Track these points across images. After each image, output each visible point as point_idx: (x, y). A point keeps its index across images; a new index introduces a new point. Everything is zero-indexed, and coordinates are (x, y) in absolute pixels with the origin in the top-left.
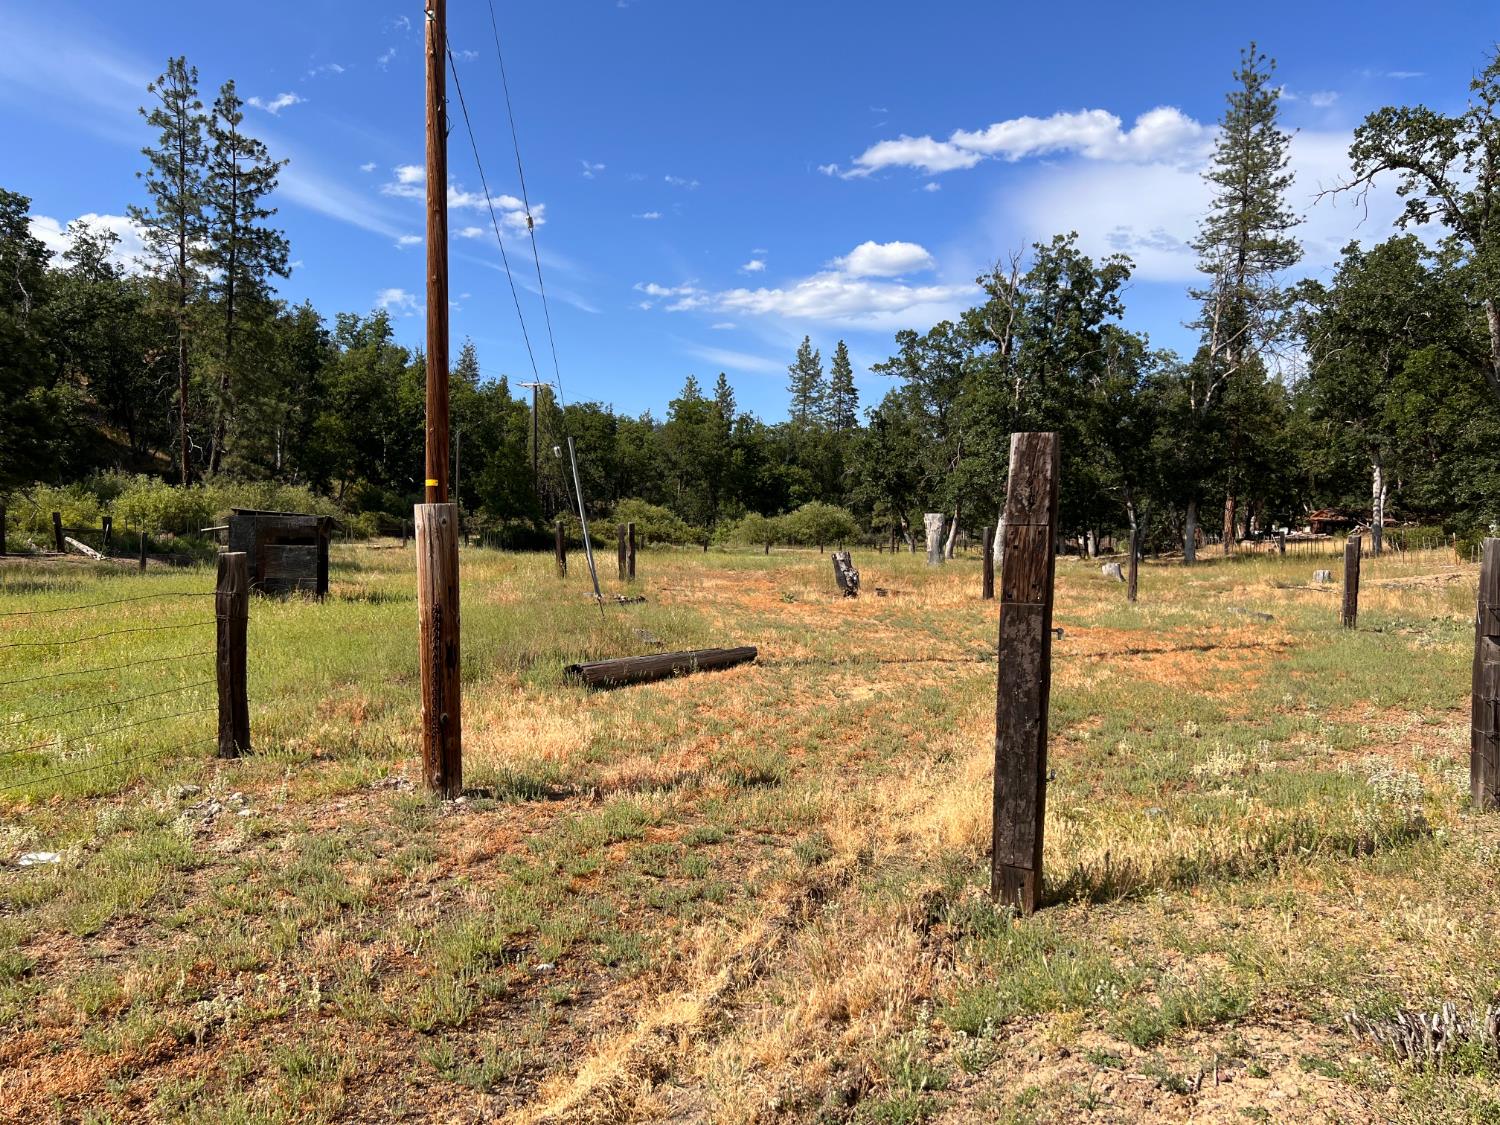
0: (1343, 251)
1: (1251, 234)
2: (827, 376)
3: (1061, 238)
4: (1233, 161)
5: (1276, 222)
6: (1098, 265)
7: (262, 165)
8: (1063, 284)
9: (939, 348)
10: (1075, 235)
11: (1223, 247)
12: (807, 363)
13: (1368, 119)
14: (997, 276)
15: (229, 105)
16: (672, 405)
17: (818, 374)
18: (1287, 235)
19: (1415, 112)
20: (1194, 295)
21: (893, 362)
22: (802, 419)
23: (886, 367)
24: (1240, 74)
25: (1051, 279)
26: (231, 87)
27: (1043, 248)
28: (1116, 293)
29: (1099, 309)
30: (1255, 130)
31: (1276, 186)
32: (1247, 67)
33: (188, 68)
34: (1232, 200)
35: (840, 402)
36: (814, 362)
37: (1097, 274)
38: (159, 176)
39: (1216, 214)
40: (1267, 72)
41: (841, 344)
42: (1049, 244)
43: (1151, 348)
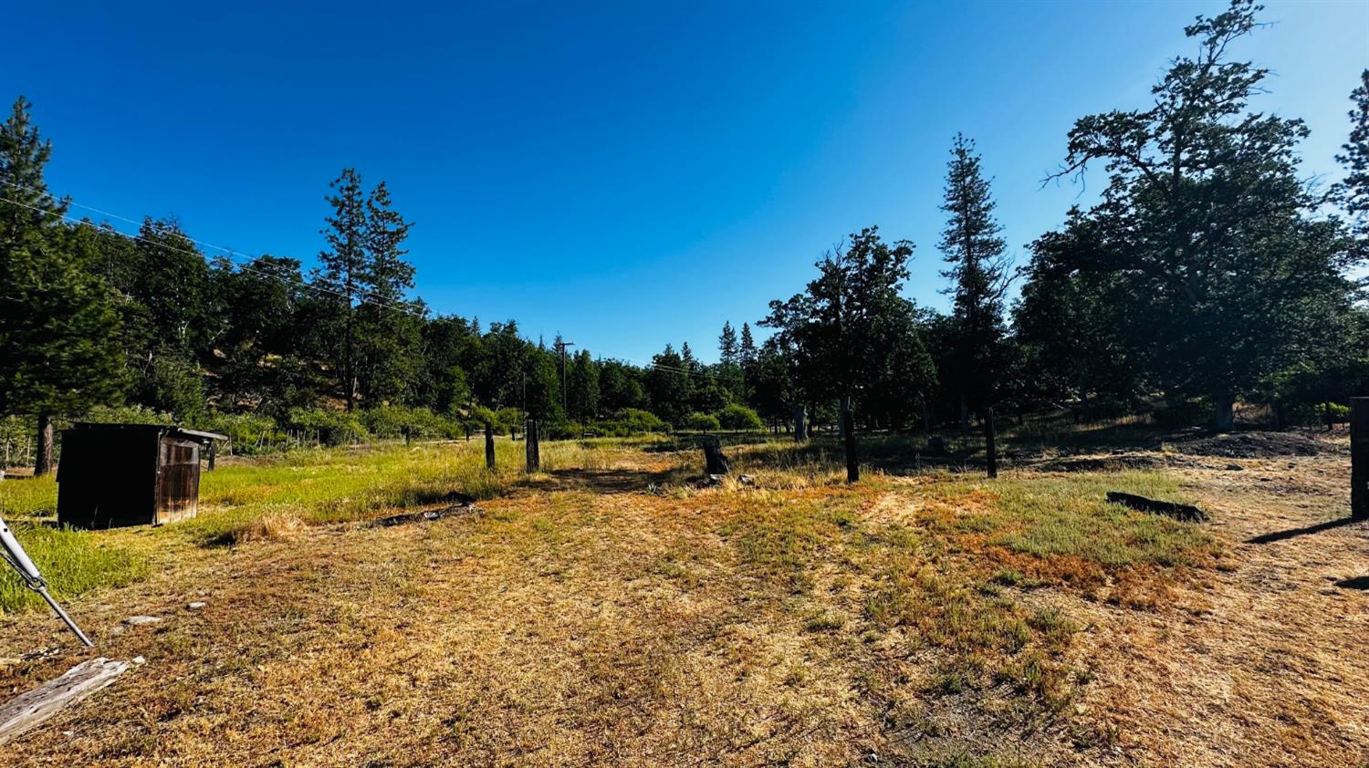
0: (1069, 214)
1: (973, 238)
2: (739, 341)
3: (867, 230)
4: (957, 198)
5: (986, 230)
6: (891, 247)
7: (400, 227)
8: (870, 259)
9: (796, 309)
10: (876, 228)
11: (957, 247)
12: (728, 335)
13: (1077, 124)
14: (827, 261)
15: (381, 192)
16: (654, 358)
17: (734, 340)
18: (995, 236)
19: (1111, 115)
20: (943, 274)
21: (769, 319)
22: (727, 363)
23: (764, 322)
24: (954, 151)
25: (862, 255)
26: (382, 185)
27: (856, 237)
28: (904, 265)
29: (895, 274)
30: (968, 179)
31: (985, 209)
32: (958, 146)
33: (355, 174)
34: (959, 221)
35: (747, 353)
36: (732, 334)
37: (891, 253)
38: (334, 232)
39: (951, 228)
40: (971, 148)
41: (745, 325)
42: (860, 234)
43: (918, 307)
